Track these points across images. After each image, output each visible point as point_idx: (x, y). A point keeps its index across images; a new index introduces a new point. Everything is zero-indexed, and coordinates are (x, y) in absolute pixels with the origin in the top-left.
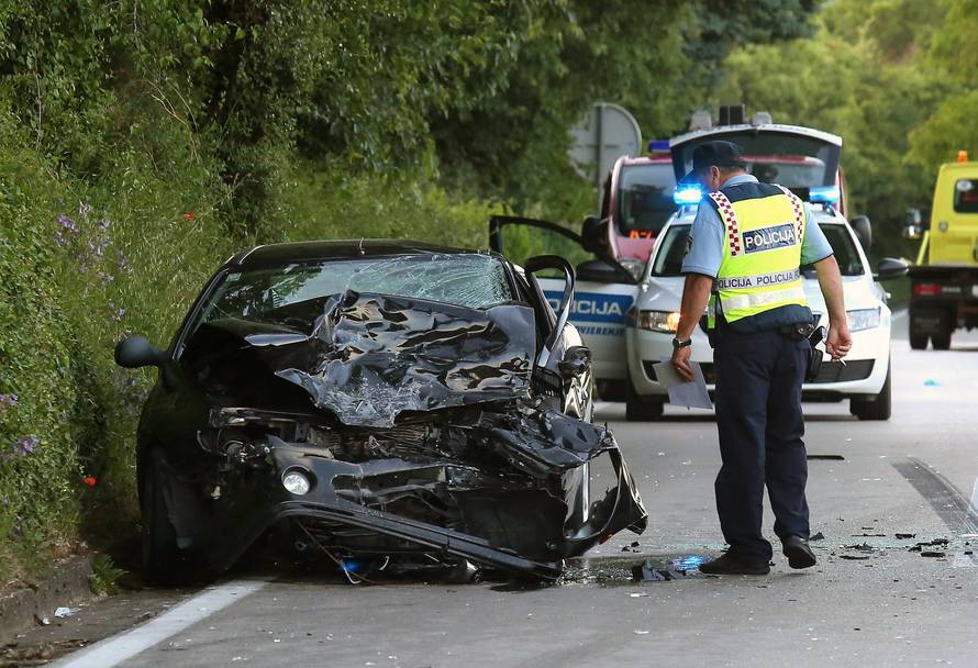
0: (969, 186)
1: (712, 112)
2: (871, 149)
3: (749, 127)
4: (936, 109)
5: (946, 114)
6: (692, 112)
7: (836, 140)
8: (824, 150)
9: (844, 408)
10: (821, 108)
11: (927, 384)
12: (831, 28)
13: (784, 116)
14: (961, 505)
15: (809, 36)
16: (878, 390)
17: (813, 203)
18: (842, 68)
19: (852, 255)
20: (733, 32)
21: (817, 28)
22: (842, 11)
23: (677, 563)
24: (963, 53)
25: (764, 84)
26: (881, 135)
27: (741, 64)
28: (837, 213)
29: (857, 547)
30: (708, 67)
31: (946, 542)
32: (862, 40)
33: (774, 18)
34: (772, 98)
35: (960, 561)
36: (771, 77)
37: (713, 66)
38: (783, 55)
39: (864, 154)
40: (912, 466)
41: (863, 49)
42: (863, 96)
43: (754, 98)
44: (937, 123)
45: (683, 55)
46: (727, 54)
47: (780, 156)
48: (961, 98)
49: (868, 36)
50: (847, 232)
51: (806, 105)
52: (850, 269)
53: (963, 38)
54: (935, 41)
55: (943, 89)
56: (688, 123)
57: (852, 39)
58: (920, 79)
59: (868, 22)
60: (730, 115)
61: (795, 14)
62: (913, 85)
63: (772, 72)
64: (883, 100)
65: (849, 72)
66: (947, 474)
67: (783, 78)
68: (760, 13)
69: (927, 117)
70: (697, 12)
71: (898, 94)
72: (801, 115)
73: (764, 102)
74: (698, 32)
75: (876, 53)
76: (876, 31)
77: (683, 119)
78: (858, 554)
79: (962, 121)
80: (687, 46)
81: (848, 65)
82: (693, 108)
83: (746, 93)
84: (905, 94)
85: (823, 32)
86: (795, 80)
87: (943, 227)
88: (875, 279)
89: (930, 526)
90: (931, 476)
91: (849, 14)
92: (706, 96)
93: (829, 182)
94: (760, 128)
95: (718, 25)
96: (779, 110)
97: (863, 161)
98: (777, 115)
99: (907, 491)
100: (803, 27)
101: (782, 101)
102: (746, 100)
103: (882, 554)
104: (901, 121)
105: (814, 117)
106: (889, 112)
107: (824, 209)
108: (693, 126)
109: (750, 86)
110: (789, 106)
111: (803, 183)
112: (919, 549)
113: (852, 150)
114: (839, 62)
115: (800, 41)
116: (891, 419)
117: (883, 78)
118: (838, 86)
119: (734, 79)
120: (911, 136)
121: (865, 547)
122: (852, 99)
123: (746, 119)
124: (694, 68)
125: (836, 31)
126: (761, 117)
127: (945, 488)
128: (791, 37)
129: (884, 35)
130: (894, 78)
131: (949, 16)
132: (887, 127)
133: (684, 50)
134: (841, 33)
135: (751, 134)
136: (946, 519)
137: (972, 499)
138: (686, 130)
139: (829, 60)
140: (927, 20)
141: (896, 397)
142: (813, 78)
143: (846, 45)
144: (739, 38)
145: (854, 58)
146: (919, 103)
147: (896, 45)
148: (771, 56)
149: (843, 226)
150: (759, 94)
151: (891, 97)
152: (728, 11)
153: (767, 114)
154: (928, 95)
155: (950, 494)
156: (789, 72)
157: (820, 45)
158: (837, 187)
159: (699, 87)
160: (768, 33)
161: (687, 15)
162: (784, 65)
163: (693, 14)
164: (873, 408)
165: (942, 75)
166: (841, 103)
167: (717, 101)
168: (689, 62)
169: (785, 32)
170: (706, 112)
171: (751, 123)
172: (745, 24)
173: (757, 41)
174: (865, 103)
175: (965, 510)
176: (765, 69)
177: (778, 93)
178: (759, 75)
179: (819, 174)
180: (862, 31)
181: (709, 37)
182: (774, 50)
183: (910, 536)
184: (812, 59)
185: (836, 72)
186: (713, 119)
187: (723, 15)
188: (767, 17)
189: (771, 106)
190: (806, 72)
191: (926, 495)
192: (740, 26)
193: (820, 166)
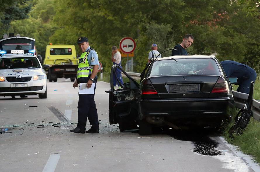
0: (53, 50)
1: (8, 35)
2: (41, 41)
3: (16, 38)
4: (55, 33)
5: (57, 34)
6: (3, 35)
7: (34, 40)
8: (31, 42)
9: (37, 96)
10: (30, 33)
11: (54, 90)
12: (32, 16)
13: (23, 35)
14: (62, 116)
15: (27, 18)
16: (44, 92)
17: (29, 53)
18: (35, 24)
19: (38, 64)
20: (11, 17)
21: (29, 16)
22: (34, 13)
23: (3, 130)
24: (60, 21)
25: (18, 28)
26: (43, 38)
27: (13, 24)
28: (35, 55)
29: (41, 125)
30: (6, 25)
31: (59, 124)
32: (38, 18)
33: (20, 14)
34: (20, 31)
35: (62, 128)
36: (20, 27)
37: (8, 25)
38: (22, 22)
39: (40, 42)
40: (51, 108)
41: (39, 20)
42: (39, 30)
43: (16, 31)
44: (55, 35)
45: (1, 23)
46: (10, 22)
47: (22, 43)
48: (60, 30)
49: (40, 18)
50: (37, 59)
51: (27, 32)
52: (38, 67)
53: (60, 18)
54: (54, 19)
55: (56, 28)
56: (3, 37)
57: (37, 18)
58: (51, 26)
59: (40, 15)
60: (11, 35)
61: (24, 13)
62: (50, 28)
63: (20, 26)
64: (44, 31)
65: (36, 25)
66: (59, 109)
67: (22, 27)
68: (17, 13)
69: (53, 34)
70: (4, 14)
71: (46, 29)
72: (26, 35)
73: (18, 32)
74: (4, 18)
75: (41, 21)
76: (41, 17)
77: (2, 36)
78: (41, 127)
79: (60, 35)
80: (2, 21)
81: (36, 24)
82: (4, 34)
83: (15, 30)
84: (48, 30)
85: (30, 17)
86: (25, 27)
87: (48, 58)
88: (43, 69)
89: (56, 121)
90: (56, 110)
91: (36, 13)
92: (6, 31)
93: (33, 49)
94: (18, 38)
95: (8, 16)
96: (22, 34)
97: (40, 44)
98: (21, 35)
99: (51, 113)
100: (26, 16)
101: (22, 31)
102: (15, 32)
103: (46, 127)
104: (47, 35)
105: (29, 35)
106: (45, 34)
107: (32, 54)
108: (4, 37)
109: (15, 29)
110: (24, 33)
111: (27, 49)
112: (54, 125)
113: (37, 42)
114: (34, 23)
115: (26, 19)
116: (47, 98)
117: (43, 26)
118: (34, 28)
119: (12, 27)
120: (49, 38)
121: (43, 125)
122: (37, 31)
123: (15, 36)
124: (4, 25)
125: (33, 17)
126: (18, 35)
127: (59, 112)
128: (24, 18)
129: (43, 17)
130: (46, 26)
131: (57, 13)
132: (45, 36)
133: (1, 22)
134: (34, 17)
135: (16, 39)
136: (59, 119)
137: (65, 115)
138: (2, 39)
139: (32, 23)
140: (52, 14)
141: (48, 93)
142: (28, 27)
143: (35, 20)
144: (13, 19)
145: (37, 22)
146: (51, 31)
147: (46, 19)
148: (20, 22)
149: (36, 58)
150: (18, 30)
151: (45, 30)
152: (10, 13)
153: (19, 34)
154: (53, 30)
155: (60, 113)
156: (23, 26)
157: (30, 20)
158: (34, 50)
159: (5, 29)
160: (19, 17)
161: (2, 14)
162: (23, 24)
163: (3, 14)
164: (43, 96)
165: (55, 25)
166: (35, 32)
167: (9, 32)
168: (2, 24)
169: (22, 17)
170: (6, 35)
171: (16, 37)
172: (14, 16)
173: (16, 19)
174: (40, 32)
175: (63, 117)
176: (18, 25)
177: (21, 30)
178: (17, 26)
179: (30, 47)
180: (38, 17)
181: (6, 19)
182: (20, 21)
183: (52, 123)
184: (28, 23)
185: (34, 25)
186: (8, 36)
187: (9, 14)
188: (18, 14)
189: (20, 33)
190: (27, 26)
191: (55, 114)
192: (13, 16)
193: (30, 45)
